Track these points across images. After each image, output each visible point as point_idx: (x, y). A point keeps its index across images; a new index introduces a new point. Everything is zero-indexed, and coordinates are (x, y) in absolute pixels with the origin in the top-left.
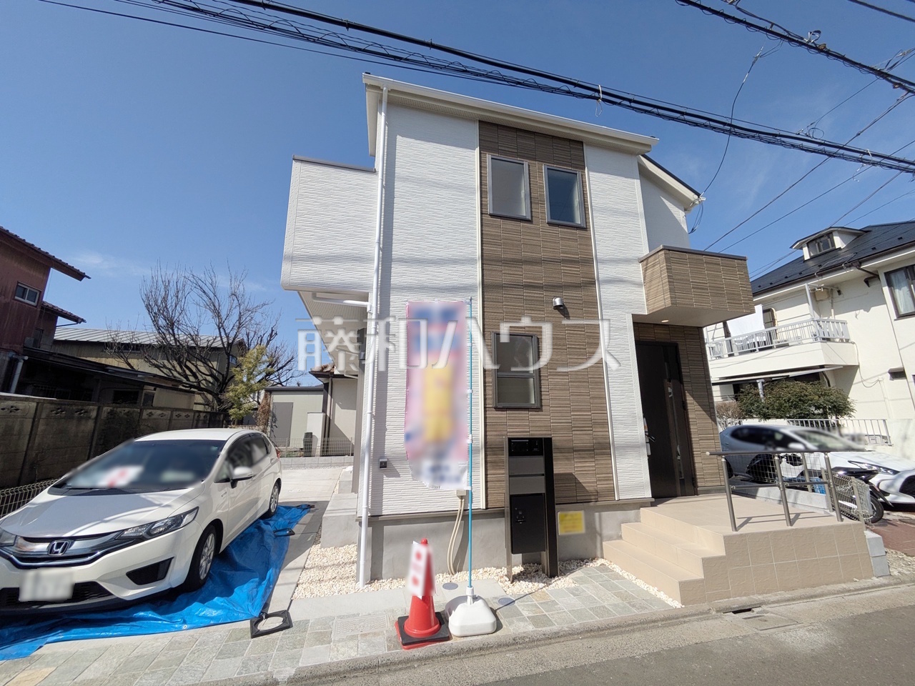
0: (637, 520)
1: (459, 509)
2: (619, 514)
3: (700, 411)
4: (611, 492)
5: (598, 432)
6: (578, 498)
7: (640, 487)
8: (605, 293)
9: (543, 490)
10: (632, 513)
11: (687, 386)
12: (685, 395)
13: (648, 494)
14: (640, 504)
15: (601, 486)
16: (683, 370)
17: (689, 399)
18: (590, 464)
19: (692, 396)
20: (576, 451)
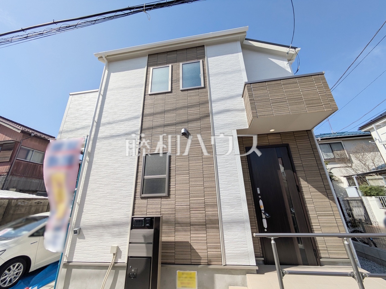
0: (244, 284)
1: (111, 262)
2: (227, 278)
3: (315, 192)
4: (219, 258)
5: (210, 211)
6: (192, 261)
7: (245, 255)
10: (239, 278)
11: (299, 174)
12: (299, 181)
13: (252, 262)
14: (248, 271)
15: (212, 252)
16: (294, 162)
17: (304, 184)
18: (202, 235)
19: (306, 181)
20: (192, 225)
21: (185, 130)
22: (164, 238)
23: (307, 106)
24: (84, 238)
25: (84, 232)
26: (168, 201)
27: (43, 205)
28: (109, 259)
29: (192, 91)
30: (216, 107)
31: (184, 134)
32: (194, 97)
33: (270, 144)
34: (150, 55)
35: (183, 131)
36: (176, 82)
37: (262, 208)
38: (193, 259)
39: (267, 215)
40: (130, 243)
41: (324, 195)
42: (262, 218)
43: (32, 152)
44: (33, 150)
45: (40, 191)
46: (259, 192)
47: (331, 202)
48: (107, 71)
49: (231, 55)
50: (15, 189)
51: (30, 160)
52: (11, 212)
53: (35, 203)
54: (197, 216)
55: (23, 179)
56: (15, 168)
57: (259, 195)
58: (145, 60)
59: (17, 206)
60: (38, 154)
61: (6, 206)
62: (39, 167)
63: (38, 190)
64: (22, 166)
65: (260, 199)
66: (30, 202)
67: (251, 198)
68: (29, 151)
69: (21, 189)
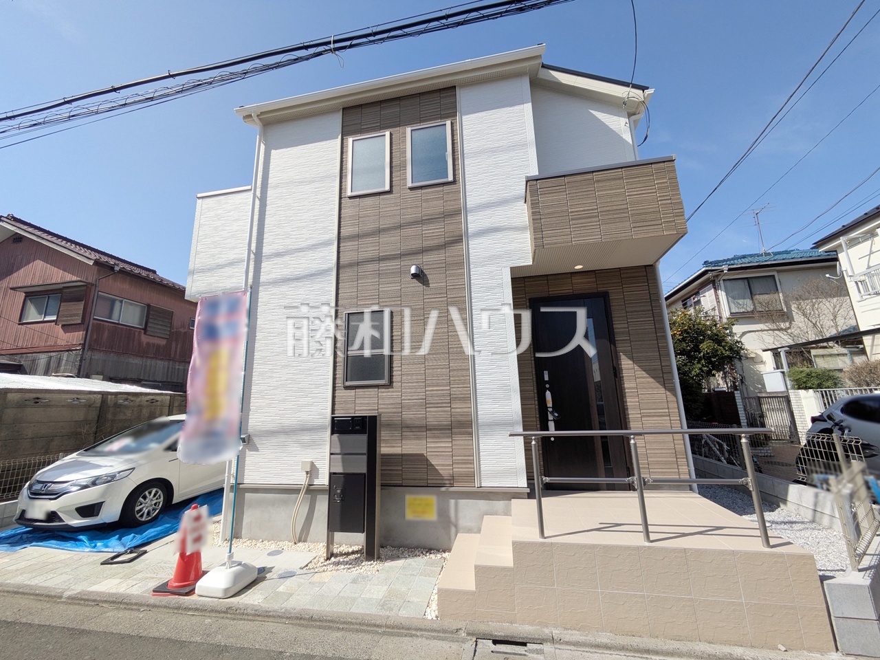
0: (507, 513)
1: (303, 483)
2: (482, 504)
3: (643, 378)
4: (470, 477)
5: (459, 408)
6: (429, 482)
7: (513, 473)
8: (477, 248)
9: (364, 470)
10: (500, 505)
11: (620, 347)
12: (618, 359)
13: (522, 482)
14: (515, 495)
15: (458, 469)
16: (615, 326)
17: (626, 363)
18: (444, 444)
19: (632, 358)
20: (430, 430)
21: (418, 268)
22: (384, 449)
23: (635, 225)
24: (257, 450)
25: (256, 440)
26: (389, 392)
27: (162, 406)
28: (301, 479)
29: (430, 190)
30: (474, 222)
31: (415, 276)
32: (433, 202)
33: (575, 293)
34: (347, 110)
35: (413, 270)
36: (400, 170)
37: (550, 404)
38: (430, 479)
39: (556, 415)
40: (331, 454)
41: (658, 382)
42: (548, 420)
43: (120, 304)
44: (121, 299)
45: (146, 381)
46: (546, 378)
47: (668, 393)
48: (263, 147)
49: (509, 109)
50: (102, 377)
51: (119, 320)
52: (110, 416)
53: (147, 401)
54: (437, 415)
55: (113, 357)
56: (95, 337)
57: (547, 382)
58: (337, 120)
59: (117, 405)
60: (131, 308)
61: (99, 405)
62: (137, 334)
63: (141, 378)
64: (106, 332)
65: (548, 389)
66: (139, 400)
67: (532, 388)
68: (113, 302)
69: (112, 376)
